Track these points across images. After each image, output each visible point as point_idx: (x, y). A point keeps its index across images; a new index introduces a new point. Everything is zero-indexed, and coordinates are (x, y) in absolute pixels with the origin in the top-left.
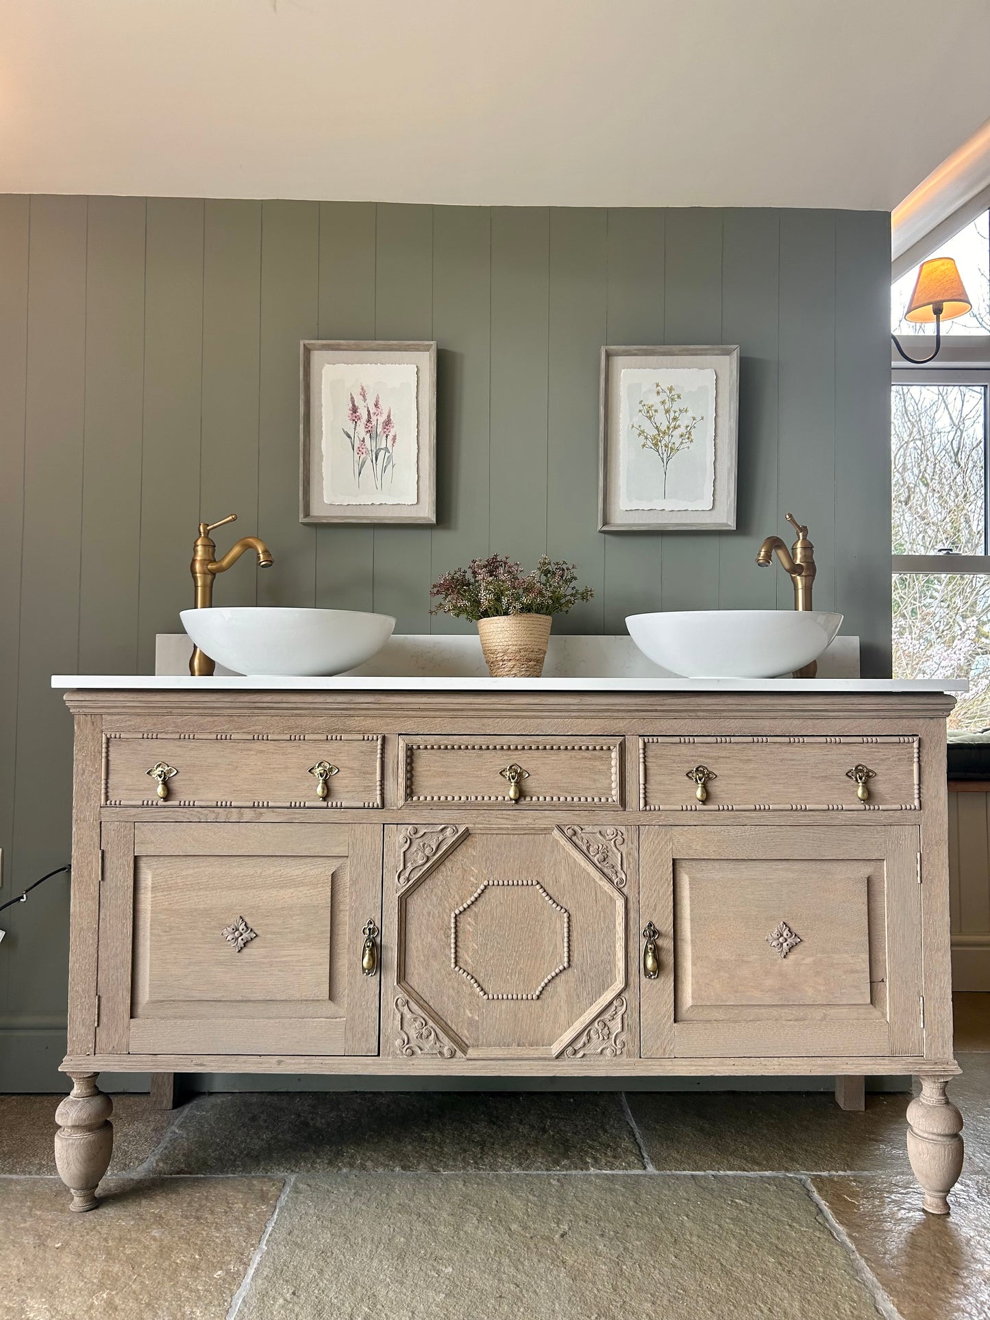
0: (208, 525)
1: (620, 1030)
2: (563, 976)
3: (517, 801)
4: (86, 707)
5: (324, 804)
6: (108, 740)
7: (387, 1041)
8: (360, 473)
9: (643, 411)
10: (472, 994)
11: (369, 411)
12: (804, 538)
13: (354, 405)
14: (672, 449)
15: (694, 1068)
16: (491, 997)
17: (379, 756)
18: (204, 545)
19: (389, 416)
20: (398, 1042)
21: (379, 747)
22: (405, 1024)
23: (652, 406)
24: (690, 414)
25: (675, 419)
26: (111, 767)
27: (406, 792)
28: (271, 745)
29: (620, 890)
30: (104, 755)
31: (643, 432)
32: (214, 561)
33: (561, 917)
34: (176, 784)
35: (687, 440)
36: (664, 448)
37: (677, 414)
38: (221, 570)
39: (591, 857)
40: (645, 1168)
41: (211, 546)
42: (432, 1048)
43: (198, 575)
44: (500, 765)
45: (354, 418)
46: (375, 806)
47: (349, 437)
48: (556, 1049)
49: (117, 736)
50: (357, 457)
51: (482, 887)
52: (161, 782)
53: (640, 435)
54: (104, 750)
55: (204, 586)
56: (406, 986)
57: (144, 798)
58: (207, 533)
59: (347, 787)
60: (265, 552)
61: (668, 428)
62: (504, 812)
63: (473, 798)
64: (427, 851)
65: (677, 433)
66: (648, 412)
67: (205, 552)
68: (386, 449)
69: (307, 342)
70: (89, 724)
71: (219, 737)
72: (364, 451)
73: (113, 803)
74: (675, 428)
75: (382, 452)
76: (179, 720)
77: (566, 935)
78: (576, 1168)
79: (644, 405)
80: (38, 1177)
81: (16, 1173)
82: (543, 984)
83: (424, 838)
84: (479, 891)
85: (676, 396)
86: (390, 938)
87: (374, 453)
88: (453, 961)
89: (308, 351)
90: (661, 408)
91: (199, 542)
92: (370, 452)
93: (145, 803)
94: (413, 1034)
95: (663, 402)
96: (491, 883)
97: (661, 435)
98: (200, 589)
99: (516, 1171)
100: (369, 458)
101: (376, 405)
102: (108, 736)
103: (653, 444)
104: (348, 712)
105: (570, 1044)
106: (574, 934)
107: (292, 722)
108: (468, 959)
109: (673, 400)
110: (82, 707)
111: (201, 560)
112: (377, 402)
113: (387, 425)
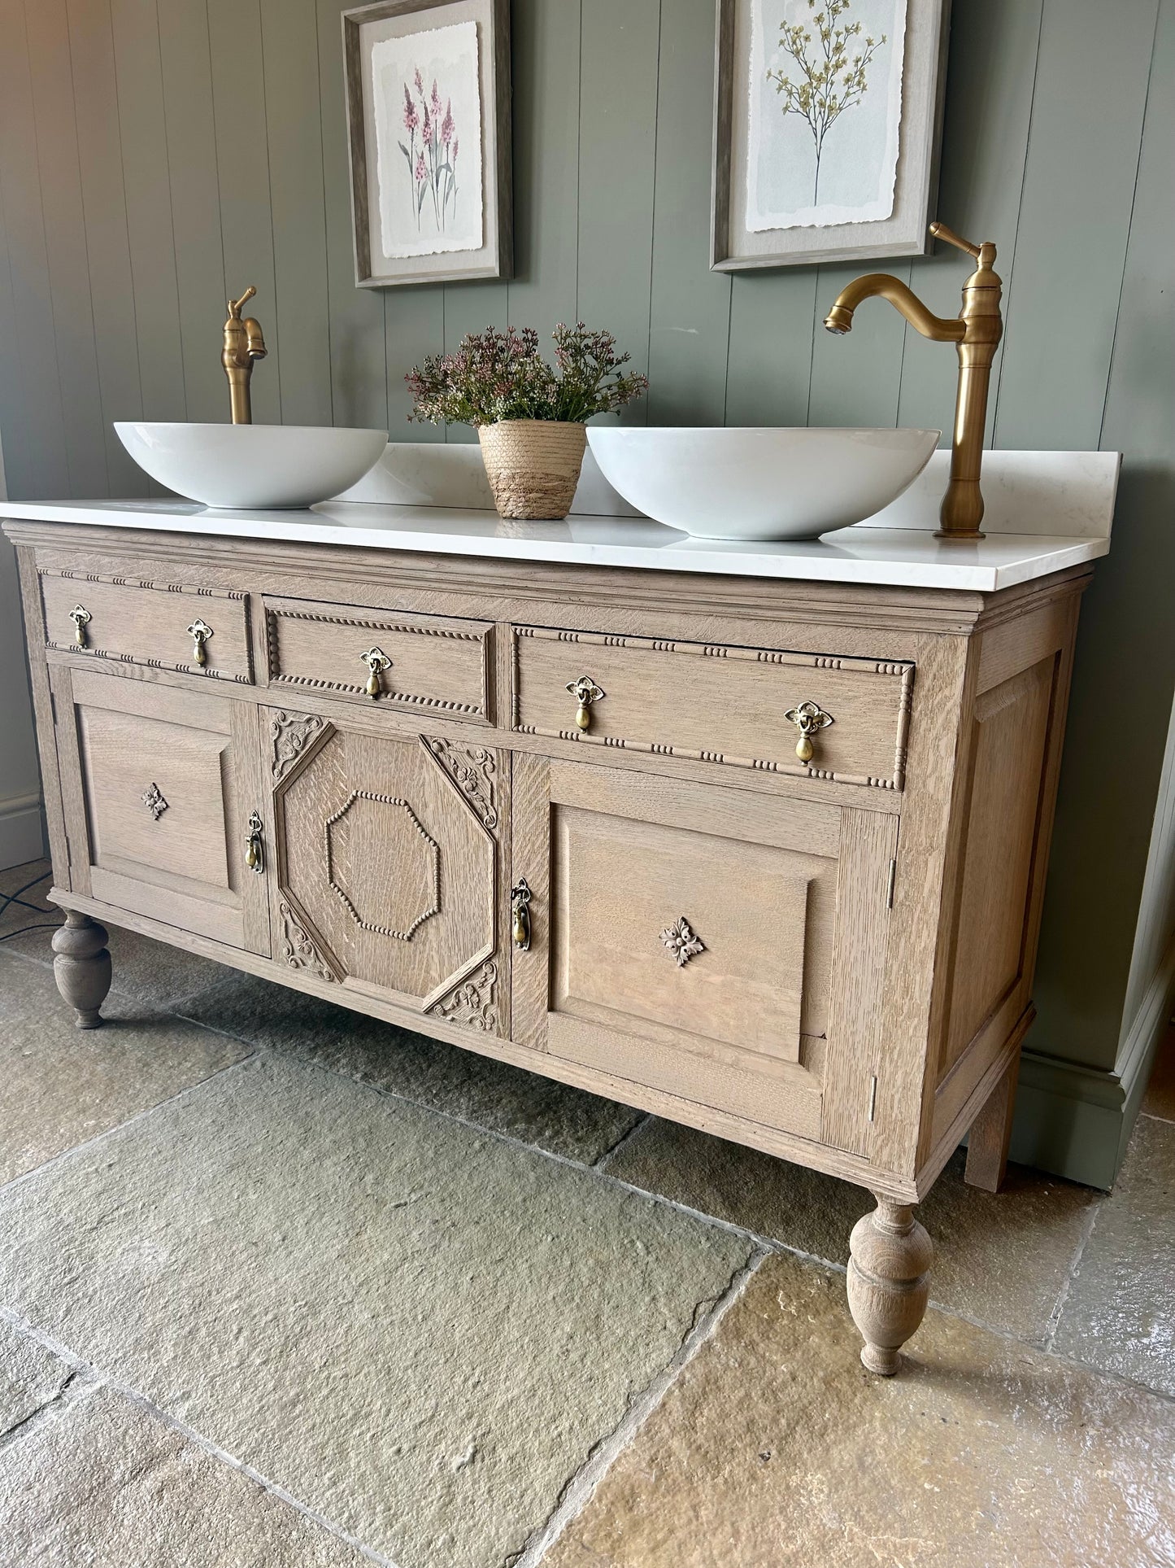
1: (489, 1001)
2: (433, 921)
4: (21, 538)
5: (203, 671)
6: (40, 575)
7: (277, 947)
8: (420, 209)
9: (786, 43)
10: (348, 917)
11: (426, 109)
12: (988, 268)
13: (409, 103)
14: (831, 108)
16: (364, 926)
17: (245, 619)
18: (232, 331)
19: (449, 112)
20: (285, 950)
21: (244, 608)
22: (290, 933)
23: (801, 29)
24: (863, 34)
25: (838, 48)
26: (47, 606)
27: (270, 668)
28: (155, 595)
29: (490, 832)
30: (39, 592)
31: (785, 82)
33: (430, 850)
34: (91, 630)
35: (856, 88)
36: (817, 109)
37: (841, 39)
39: (459, 783)
41: (239, 328)
42: (313, 966)
43: (228, 369)
44: (361, 646)
45: (410, 123)
46: (246, 681)
47: (407, 153)
48: (425, 1003)
49: (45, 572)
50: (416, 182)
51: (351, 797)
52: (79, 627)
53: (780, 88)
54: (39, 587)
55: (236, 383)
56: (288, 892)
57: (69, 642)
59: (221, 654)
60: (254, 338)
61: (827, 68)
62: (368, 709)
63: (336, 687)
64: (296, 744)
65: (841, 75)
66: (794, 43)
67: (234, 339)
68: (447, 167)
69: (347, 13)
71: (116, 581)
72: (423, 172)
73: (51, 644)
74: (837, 66)
75: (444, 171)
76: (87, 558)
77: (435, 872)
79: (789, 31)
82: (413, 925)
83: (292, 727)
84: (349, 801)
86: (270, 836)
87: (434, 174)
88: (328, 875)
89: (353, 27)
90: (815, 31)
91: (227, 326)
92: (430, 173)
93: (71, 647)
94: (296, 946)
95: (819, 19)
96: (359, 793)
97: (815, 84)
98: (232, 387)
100: (429, 183)
101: (434, 98)
103: (800, 103)
105: (440, 1001)
107: (171, 569)
108: (343, 877)
109: (835, 11)
111: (230, 350)
112: (434, 91)
113: (447, 128)
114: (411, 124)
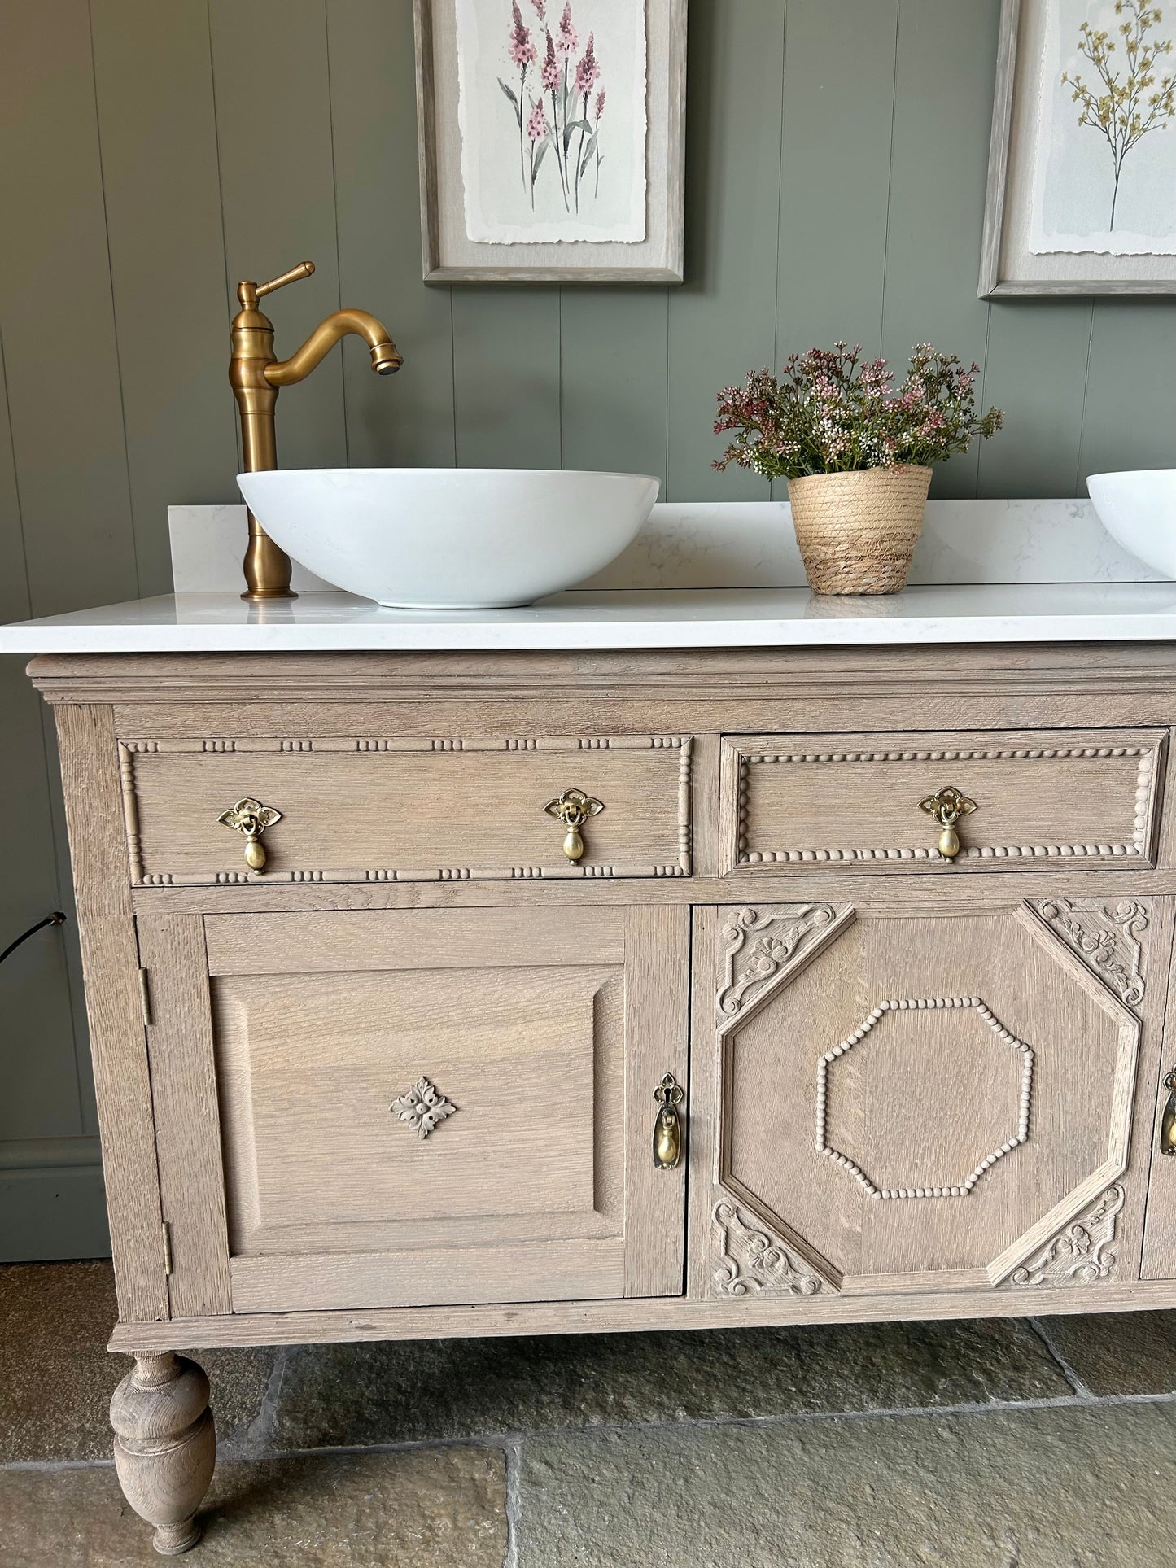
0: (255, 286)
1: (1109, 1238)
2: (1015, 1156)
3: (953, 859)
4: (76, 690)
5: (579, 871)
6: (132, 757)
7: (699, 1273)
8: (534, 178)
9: (1086, 47)
10: (852, 1191)
11: (549, 40)
13: (519, 27)
14: (1133, 128)
16: (885, 1194)
17: (683, 778)
18: (253, 329)
19: (589, 52)
20: (719, 1275)
21: (684, 761)
22: (733, 1245)
23: (1105, 36)
25: (1145, 65)
26: (145, 810)
27: (737, 846)
28: (467, 760)
29: (1131, 1010)
30: (126, 786)
31: (1084, 91)
32: (272, 361)
33: (1019, 1058)
34: (281, 840)
35: (1162, 111)
36: (1118, 126)
37: (1149, 55)
38: (291, 380)
39: (1083, 954)
40: (1074, 1392)
41: (264, 330)
42: (779, 1281)
43: (246, 391)
44: (922, 789)
45: (520, 56)
46: (677, 873)
47: (512, 97)
48: (995, 1272)
49: (151, 748)
50: (527, 140)
51: (877, 1013)
52: (250, 838)
53: (1076, 96)
54: (125, 777)
55: (259, 413)
56: (735, 1184)
57: (219, 868)
58: (255, 301)
59: (619, 838)
60: (385, 341)
61: (1131, 83)
62: (925, 878)
63: (867, 855)
64: (777, 953)
65: (1146, 94)
66: (1096, 49)
67: (256, 343)
68: (585, 124)
70: (88, 724)
71: (362, 746)
72: (540, 128)
73: (156, 879)
74: (1143, 84)
75: (577, 131)
76: (277, 711)
77: (1025, 1088)
79: (1090, 34)
82: (979, 1171)
83: (771, 928)
84: (871, 1020)
85: (1151, 16)
86: (706, 1105)
87: (560, 133)
88: (820, 1139)
90: (1120, 41)
91: (242, 322)
92: (554, 131)
93: (222, 878)
94: (747, 1261)
95: (1126, 29)
96: (894, 1005)
97: (1116, 98)
98: (251, 421)
100: (551, 144)
101: (564, 27)
102: (131, 748)
103: (1099, 116)
104: (621, 693)
105: (1021, 1266)
106: (1040, 1087)
107: (507, 713)
108: (846, 1134)
109: (1145, 23)
110: (69, 690)
111: (249, 359)
112: (566, 19)
113: (585, 72)
114: (523, 58)
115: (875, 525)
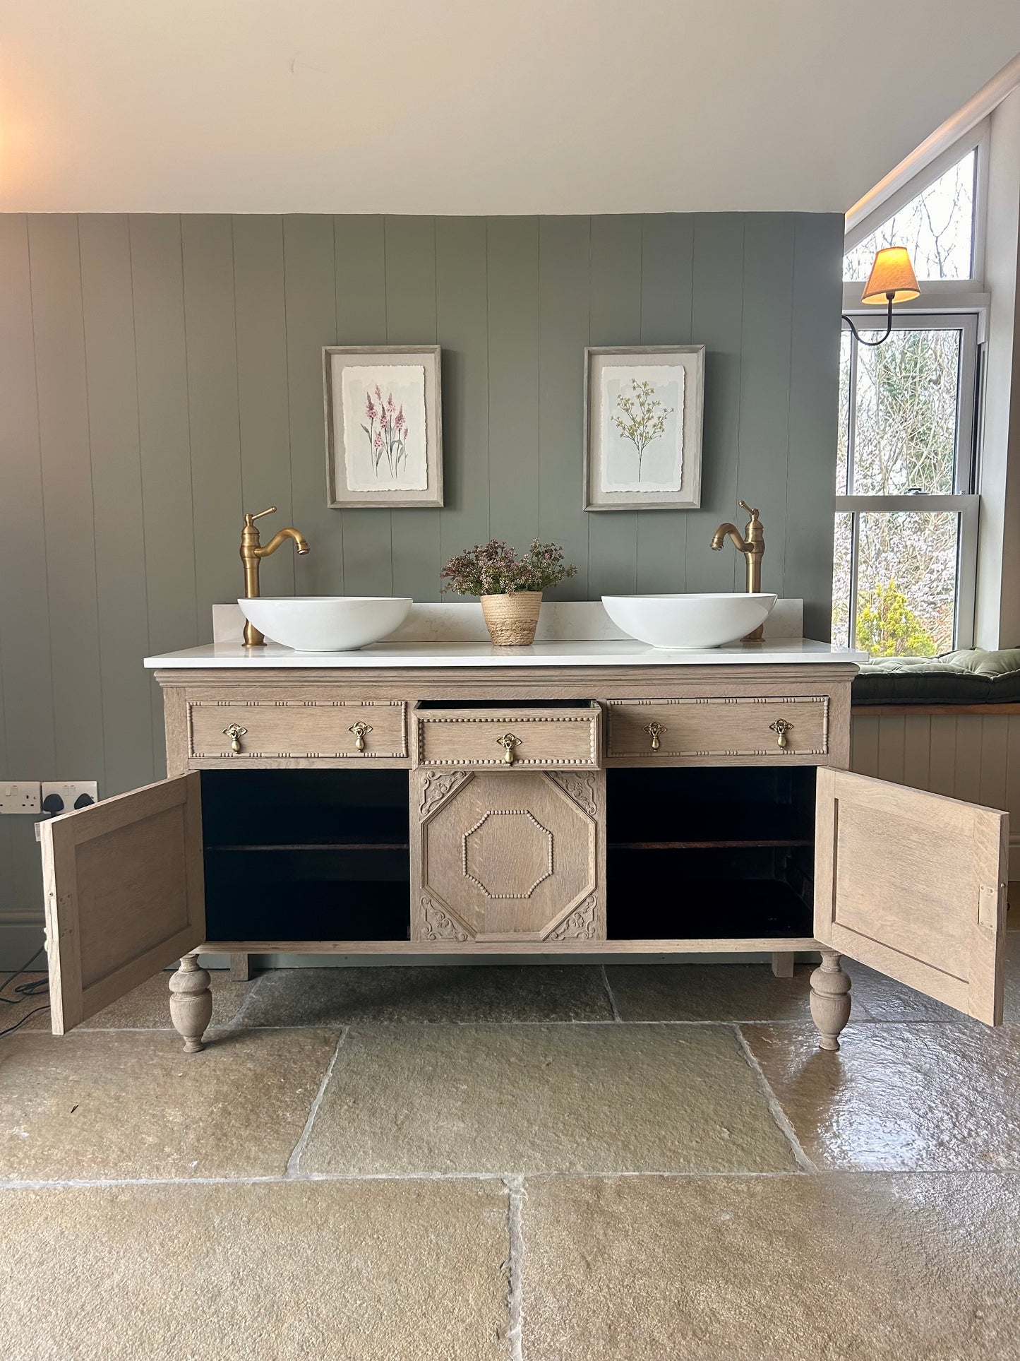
0: (252, 516)
1: (591, 920)
2: (548, 881)
4: (172, 682)
5: (362, 755)
6: (191, 707)
7: (415, 929)
8: (377, 464)
9: (621, 405)
10: (480, 895)
11: (383, 408)
12: (756, 520)
13: (370, 403)
14: (646, 438)
15: (647, 947)
16: (493, 896)
17: (403, 717)
18: (250, 534)
19: (401, 412)
20: (424, 930)
21: (403, 711)
22: (429, 917)
23: (629, 400)
24: (662, 406)
25: (649, 411)
26: (195, 728)
28: (318, 710)
29: (591, 817)
30: (188, 718)
31: (621, 423)
32: (259, 547)
33: (547, 837)
34: (246, 740)
35: (659, 430)
36: (639, 437)
37: (650, 407)
38: (265, 555)
39: (569, 793)
40: (614, 1019)
41: (255, 534)
42: (449, 934)
43: (247, 559)
46: (402, 756)
47: (367, 431)
48: (543, 934)
49: (198, 704)
50: (374, 448)
51: (486, 816)
52: (234, 739)
53: (618, 425)
54: (188, 715)
55: (252, 568)
56: (429, 889)
57: (223, 751)
58: (252, 522)
59: (378, 741)
60: (302, 542)
61: (643, 419)
63: (475, 762)
64: (443, 789)
65: (651, 423)
66: (625, 405)
67: (251, 540)
68: (400, 441)
69: (328, 348)
70: (175, 694)
71: (278, 704)
72: (380, 443)
73: (198, 755)
74: (649, 419)
75: (396, 444)
76: (246, 691)
77: (550, 850)
78: (562, 1020)
79: (622, 399)
80: (154, 1029)
81: (137, 1027)
82: (533, 887)
83: (440, 779)
84: (483, 819)
85: (650, 391)
86: (415, 854)
87: (389, 445)
88: (464, 870)
89: (328, 355)
90: (637, 402)
91: (246, 531)
92: (386, 444)
93: (223, 755)
94: (435, 924)
95: (639, 396)
96: (492, 813)
97: (637, 425)
98: (249, 571)
99: (516, 1022)
100: (385, 449)
101: (389, 403)
102: (191, 704)
103: (630, 433)
104: (376, 683)
105: (553, 931)
106: (557, 850)
107: (334, 692)
108: (475, 869)
109: (647, 394)
110: (169, 682)
111: (249, 546)
112: (390, 399)
113: (399, 420)
114: (372, 415)
115: (511, 616)
